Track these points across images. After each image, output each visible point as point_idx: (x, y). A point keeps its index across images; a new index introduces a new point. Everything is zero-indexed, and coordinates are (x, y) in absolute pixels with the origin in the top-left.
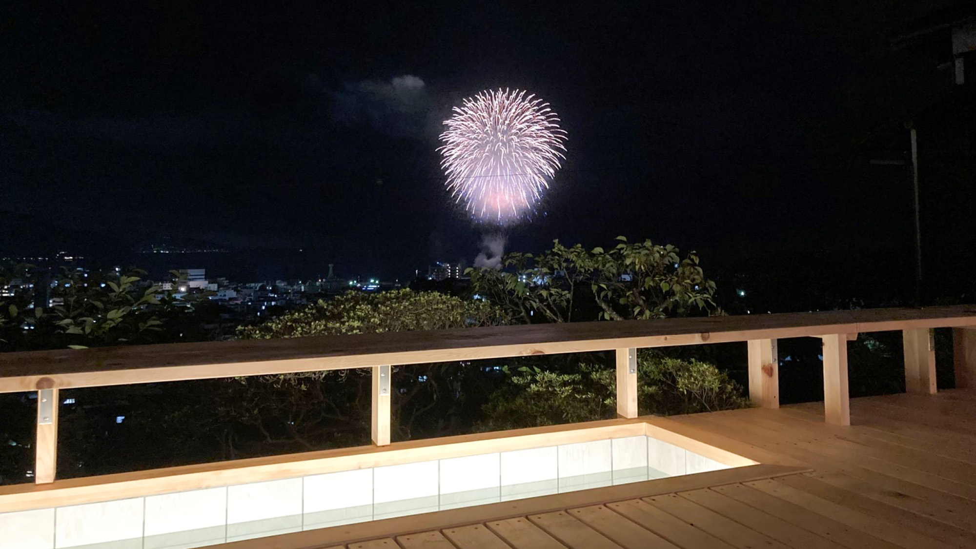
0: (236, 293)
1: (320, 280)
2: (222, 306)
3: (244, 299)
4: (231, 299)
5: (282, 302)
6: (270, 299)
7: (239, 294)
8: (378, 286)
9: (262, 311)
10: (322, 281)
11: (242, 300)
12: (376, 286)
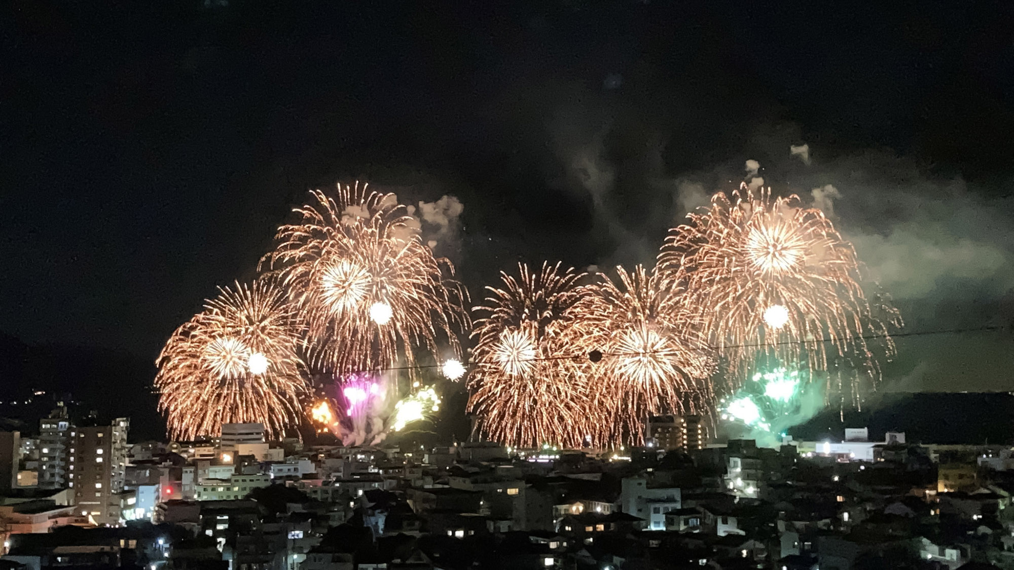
0: (314, 464)
1: (455, 444)
2: (293, 489)
3: (329, 476)
4: (306, 476)
5: (390, 484)
6: (372, 477)
7: (320, 467)
8: (557, 457)
9: (357, 501)
10: (459, 444)
11: (324, 478)
12: (552, 457)
